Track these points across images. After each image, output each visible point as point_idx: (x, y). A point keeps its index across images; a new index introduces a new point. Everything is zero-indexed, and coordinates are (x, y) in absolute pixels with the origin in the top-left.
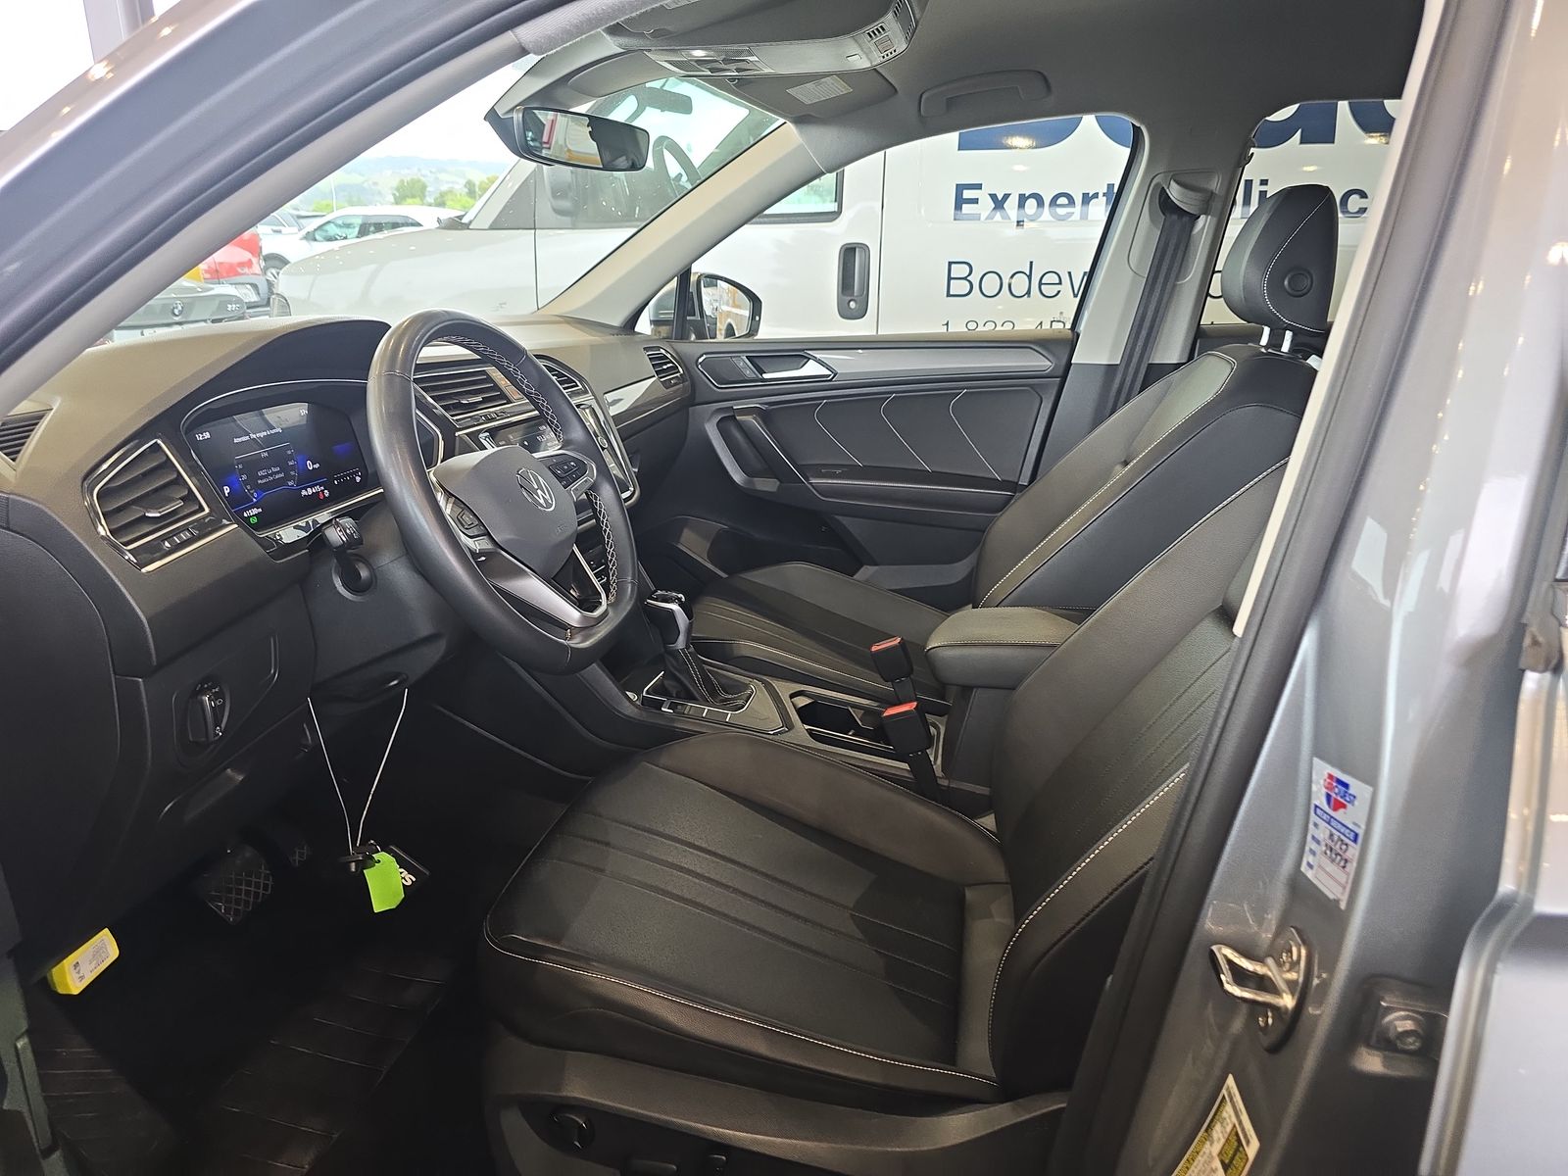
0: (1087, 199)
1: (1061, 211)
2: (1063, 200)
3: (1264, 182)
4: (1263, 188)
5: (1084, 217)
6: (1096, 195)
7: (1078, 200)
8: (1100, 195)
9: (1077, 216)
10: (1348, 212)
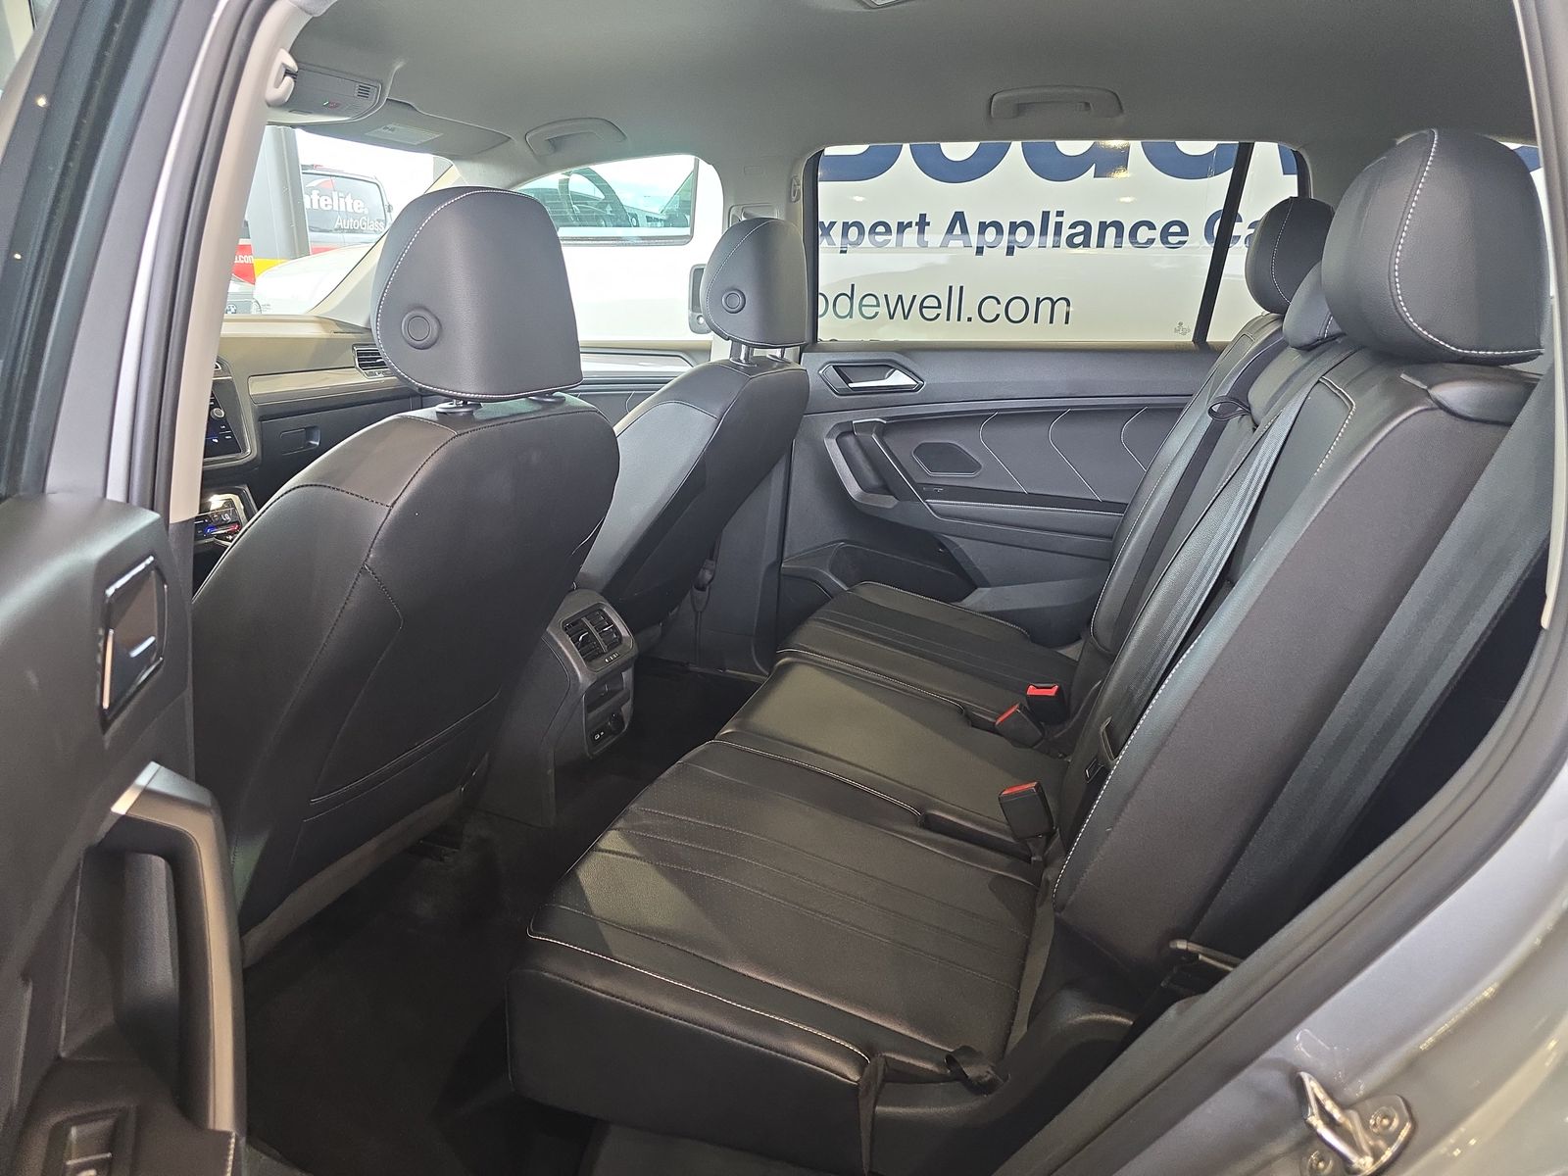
0: (902, 227)
1: (879, 239)
2: (881, 229)
3: (1060, 214)
4: (1059, 219)
5: (899, 244)
6: (910, 224)
7: (894, 228)
8: (914, 224)
9: (893, 243)
10: (1137, 243)
